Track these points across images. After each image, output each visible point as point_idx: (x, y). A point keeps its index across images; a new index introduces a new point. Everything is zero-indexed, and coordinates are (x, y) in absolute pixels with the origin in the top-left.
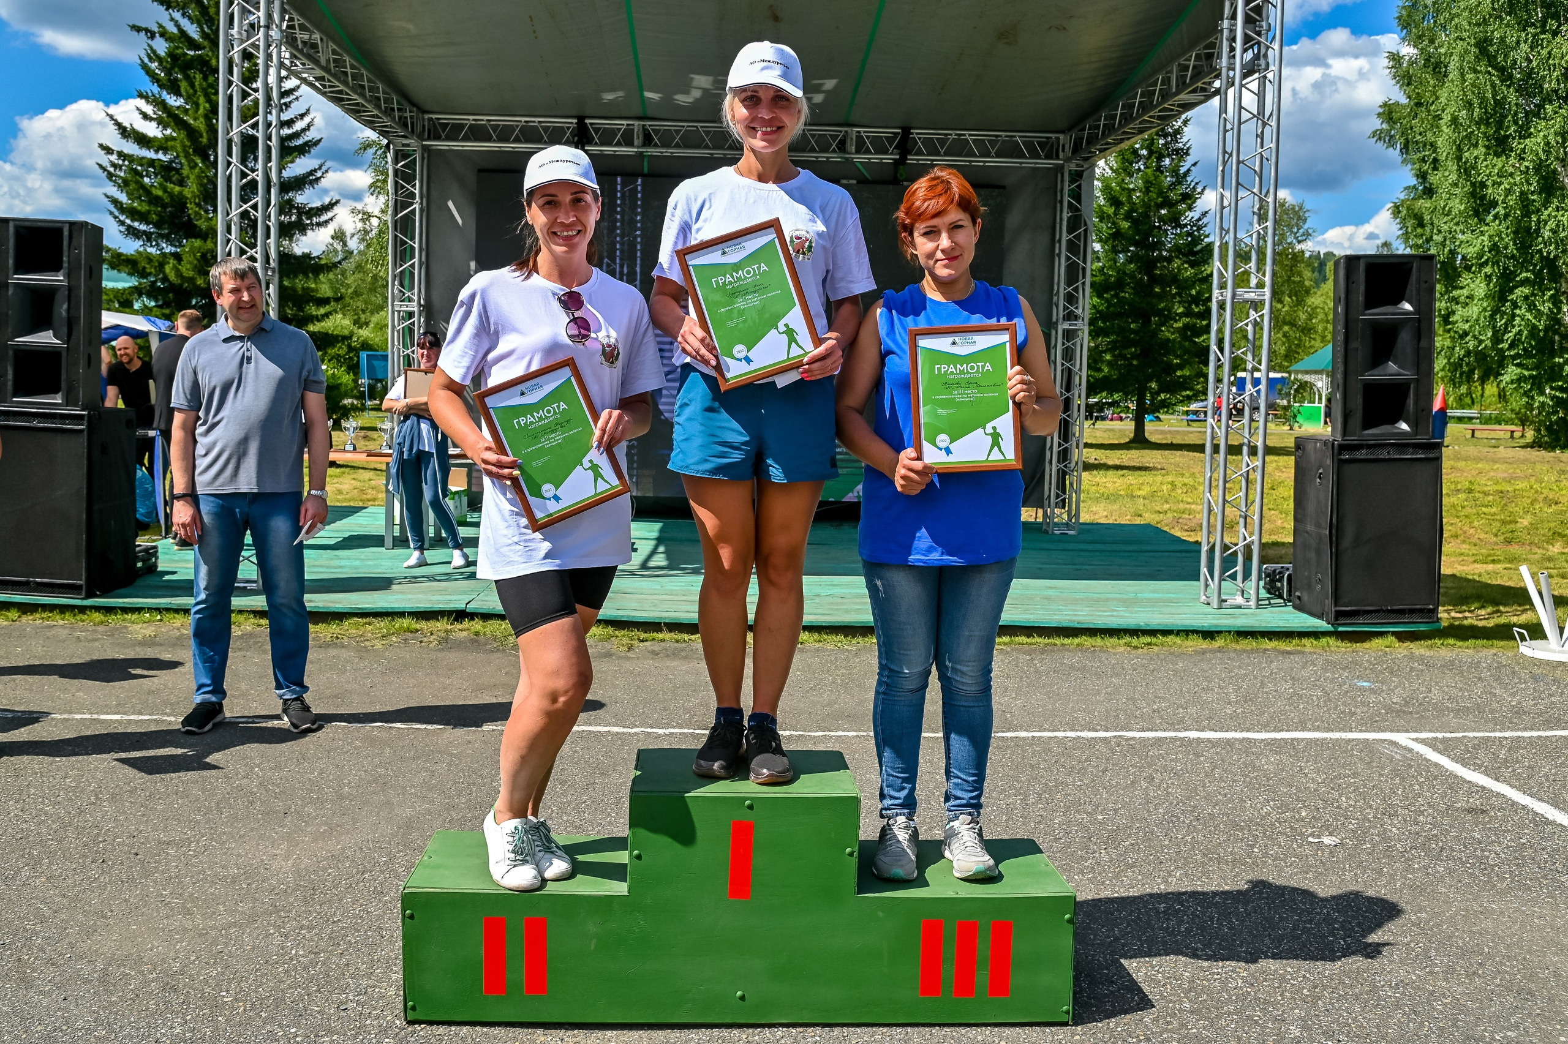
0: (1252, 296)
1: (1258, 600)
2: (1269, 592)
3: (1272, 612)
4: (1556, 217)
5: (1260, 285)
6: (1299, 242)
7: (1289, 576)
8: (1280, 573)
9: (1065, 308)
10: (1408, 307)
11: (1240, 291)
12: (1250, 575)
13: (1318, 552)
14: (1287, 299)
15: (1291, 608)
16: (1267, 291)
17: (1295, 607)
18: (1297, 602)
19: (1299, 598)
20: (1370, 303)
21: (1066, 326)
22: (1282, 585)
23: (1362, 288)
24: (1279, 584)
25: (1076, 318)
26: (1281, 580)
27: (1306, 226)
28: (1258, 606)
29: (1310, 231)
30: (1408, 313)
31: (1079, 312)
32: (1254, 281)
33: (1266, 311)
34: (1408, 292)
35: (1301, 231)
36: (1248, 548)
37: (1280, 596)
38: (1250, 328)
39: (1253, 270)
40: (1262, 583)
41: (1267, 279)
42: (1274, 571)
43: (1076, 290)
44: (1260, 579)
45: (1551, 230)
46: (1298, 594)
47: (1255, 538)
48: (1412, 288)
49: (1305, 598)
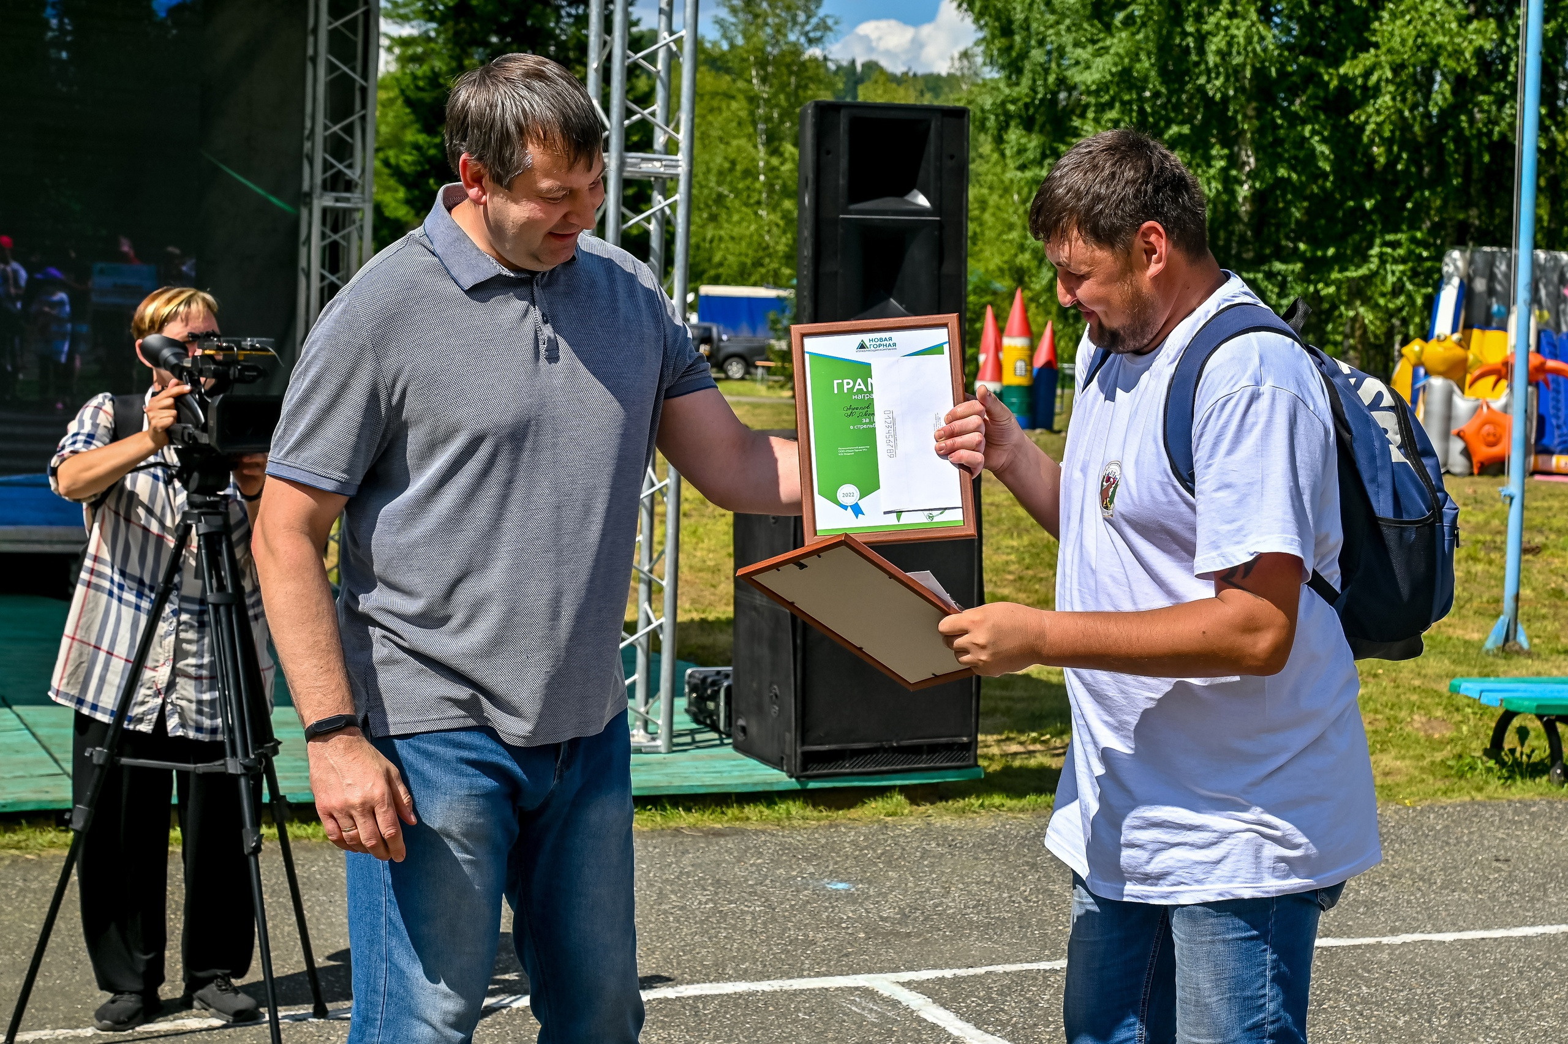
0: (656, 167)
1: (672, 734)
2: (696, 720)
3: (695, 759)
4: (1227, 28)
5: (671, 147)
6: (811, 41)
7: (728, 690)
8: (714, 683)
9: (327, 166)
10: (922, 201)
11: (633, 157)
12: (657, 689)
13: (774, 647)
14: (789, 148)
15: (729, 750)
16: (682, 157)
17: (737, 747)
18: (741, 737)
19: (744, 729)
20: (858, 192)
21: (328, 201)
22: (717, 705)
23: (844, 163)
24: (711, 705)
25: (349, 186)
26: (714, 697)
27: (821, 12)
28: (673, 747)
29: (830, 22)
30: (922, 211)
31: (354, 174)
32: (660, 139)
33: (680, 196)
34: (922, 174)
35: (814, 21)
36: (654, 638)
37: (714, 728)
38: (653, 227)
39: (659, 120)
40: (681, 703)
41: (682, 137)
42: (704, 679)
43: (349, 130)
44: (676, 692)
45: (1219, 52)
46: (741, 722)
47: (665, 620)
48: (928, 167)
49: (753, 730)
